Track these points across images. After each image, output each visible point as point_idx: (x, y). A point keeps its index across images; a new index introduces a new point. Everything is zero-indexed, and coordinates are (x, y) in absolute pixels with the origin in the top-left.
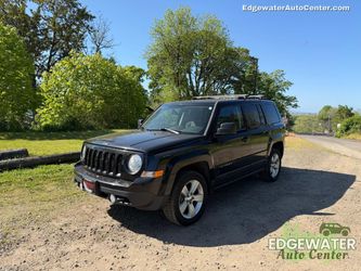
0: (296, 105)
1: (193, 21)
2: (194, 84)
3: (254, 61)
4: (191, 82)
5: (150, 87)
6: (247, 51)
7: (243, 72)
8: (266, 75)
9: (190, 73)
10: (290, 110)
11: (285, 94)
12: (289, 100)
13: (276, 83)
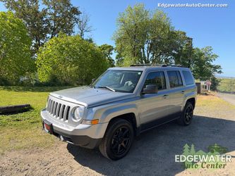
0: (220, 72)
1: (146, 12)
2: (146, 56)
3: (190, 40)
4: (144, 55)
5: (117, 58)
6: (184, 34)
7: (182, 48)
8: (198, 50)
9: (143, 49)
10: (216, 75)
11: (212, 64)
12: (215, 68)
13: (206, 56)
